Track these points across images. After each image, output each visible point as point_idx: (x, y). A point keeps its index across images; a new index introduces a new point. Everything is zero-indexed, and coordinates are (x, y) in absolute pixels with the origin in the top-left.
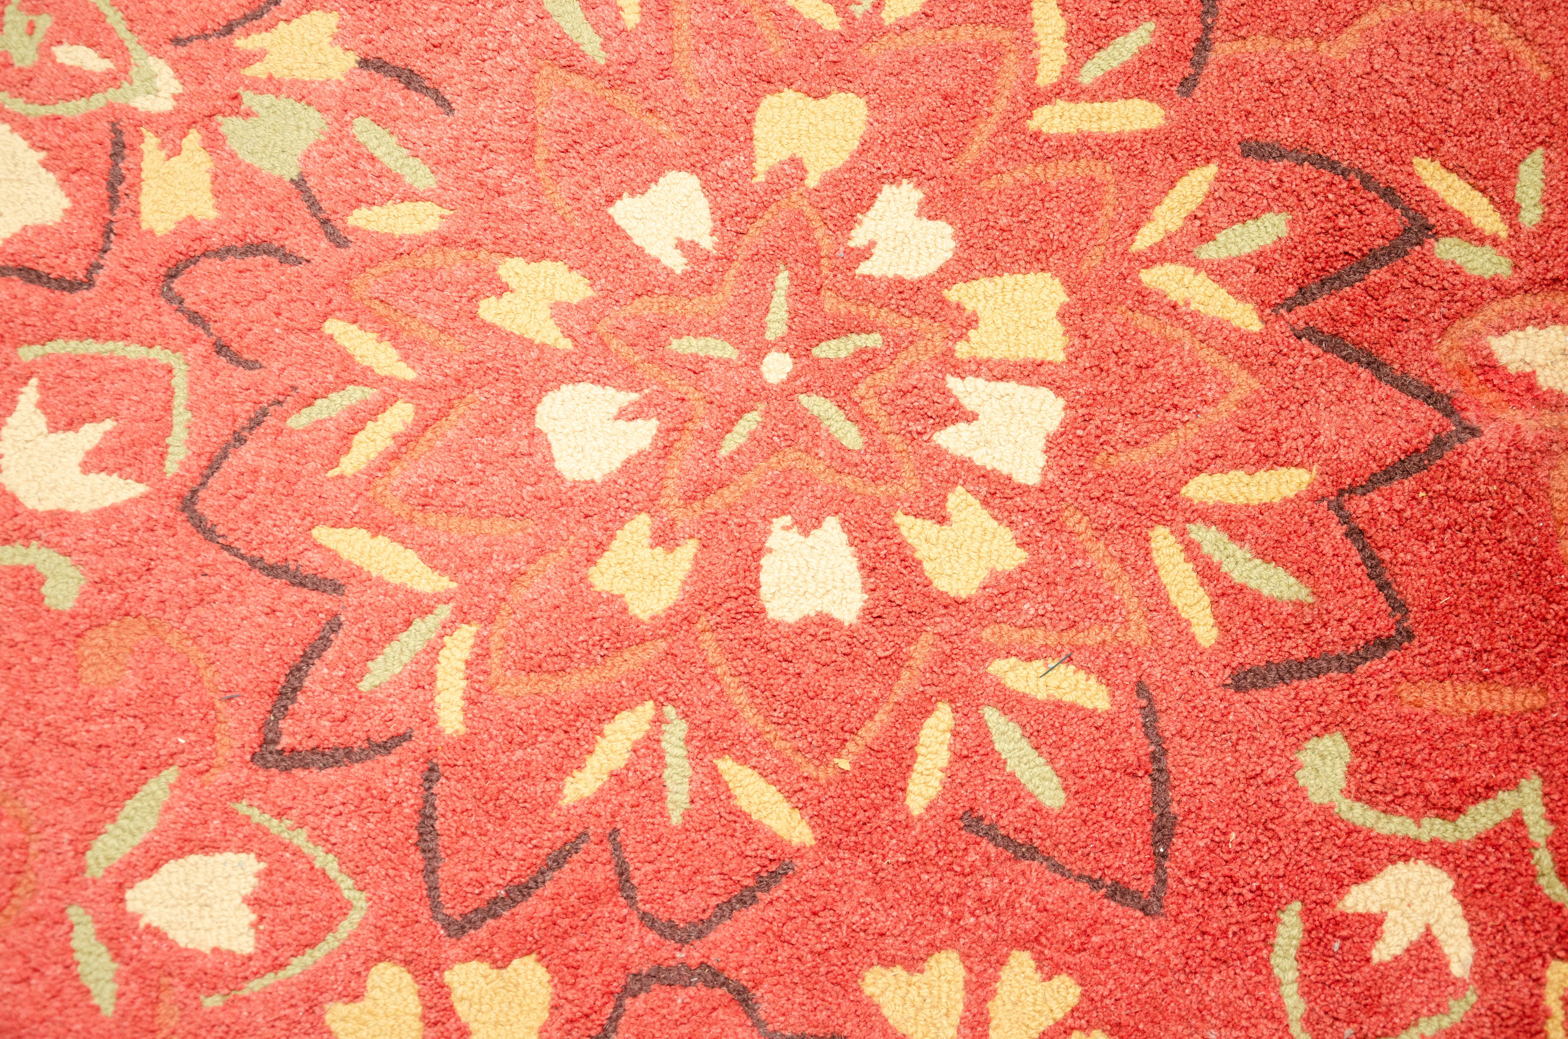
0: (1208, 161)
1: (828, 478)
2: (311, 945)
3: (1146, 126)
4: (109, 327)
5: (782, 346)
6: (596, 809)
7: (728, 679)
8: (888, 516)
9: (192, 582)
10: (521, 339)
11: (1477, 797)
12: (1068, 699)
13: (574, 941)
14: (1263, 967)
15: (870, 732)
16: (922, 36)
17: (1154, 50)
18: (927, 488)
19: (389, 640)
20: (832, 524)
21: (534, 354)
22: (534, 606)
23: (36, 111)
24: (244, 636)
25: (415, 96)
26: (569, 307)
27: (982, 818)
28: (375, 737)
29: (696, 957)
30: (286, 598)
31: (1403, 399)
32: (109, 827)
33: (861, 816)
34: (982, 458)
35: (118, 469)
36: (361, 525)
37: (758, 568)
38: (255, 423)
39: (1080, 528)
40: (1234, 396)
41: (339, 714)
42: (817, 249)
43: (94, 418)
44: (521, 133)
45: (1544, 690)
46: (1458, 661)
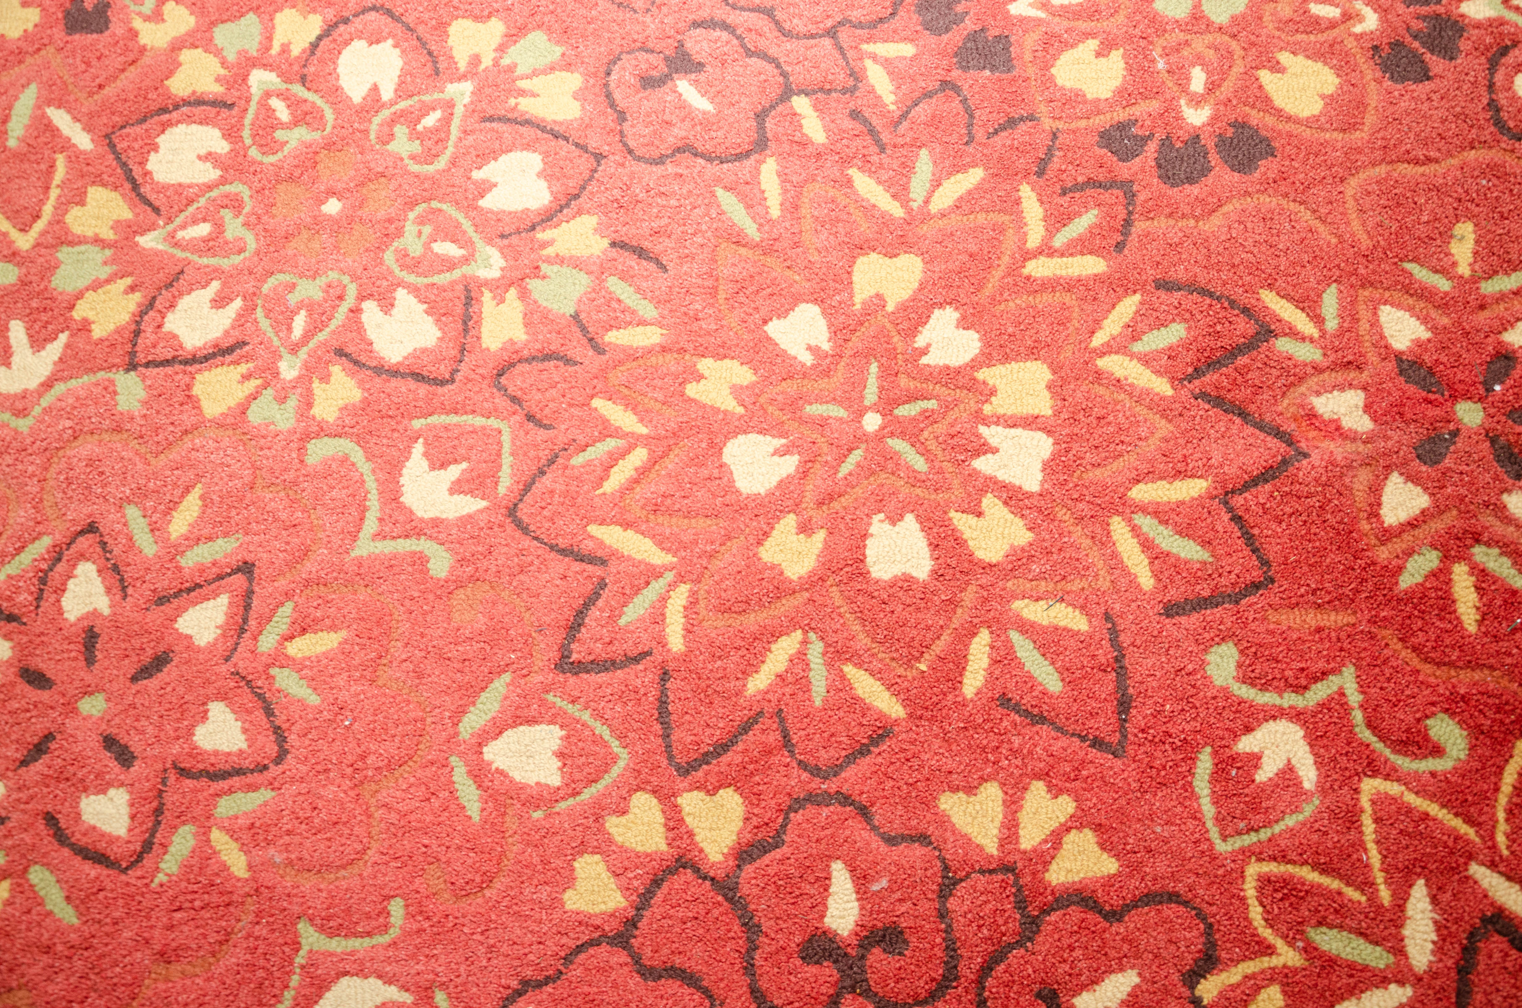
0: (1135, 292)
1: (906, 490)
2: (595, 781)
3: (1095, 271)
4: (464, 406)
5: (875, 408)
6: (768, 697)
7: (848, 615)
8: (945, 513)
9: (516, 560)
10: (712, 407)
11: (1316, 680)
12: (1062, 624)
13: (757, 779)
14: (1188, 787)
15: (939, 647)
16: (955, 219)
17: (1099, 226)
18: (969, 495)
19: (636, 594)
20: (910, 518)
21: (721, 417)
22: (725, 572)
23: (421, 281)
24: (548, 592)
25: (644, 263)
26: (741, 387)
27: (1010, 700)
28: (629, 654)
29: (834, 788)
30: (573, 569)
31: (1262, 436)
32: (472, 709)
33: (935, 699)
34: (1002, 476)
35: (471, 492)
36: (617, 523)
37: (865, 546)
38: (551, 462)
39: (1066, 518)
40: (1158, 435)
41: (608, 640)
42: (895, 349)
43: (456, 461)
44: (709, 283)
45: (1355, 613)
46: (1302, 596)
